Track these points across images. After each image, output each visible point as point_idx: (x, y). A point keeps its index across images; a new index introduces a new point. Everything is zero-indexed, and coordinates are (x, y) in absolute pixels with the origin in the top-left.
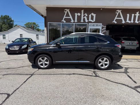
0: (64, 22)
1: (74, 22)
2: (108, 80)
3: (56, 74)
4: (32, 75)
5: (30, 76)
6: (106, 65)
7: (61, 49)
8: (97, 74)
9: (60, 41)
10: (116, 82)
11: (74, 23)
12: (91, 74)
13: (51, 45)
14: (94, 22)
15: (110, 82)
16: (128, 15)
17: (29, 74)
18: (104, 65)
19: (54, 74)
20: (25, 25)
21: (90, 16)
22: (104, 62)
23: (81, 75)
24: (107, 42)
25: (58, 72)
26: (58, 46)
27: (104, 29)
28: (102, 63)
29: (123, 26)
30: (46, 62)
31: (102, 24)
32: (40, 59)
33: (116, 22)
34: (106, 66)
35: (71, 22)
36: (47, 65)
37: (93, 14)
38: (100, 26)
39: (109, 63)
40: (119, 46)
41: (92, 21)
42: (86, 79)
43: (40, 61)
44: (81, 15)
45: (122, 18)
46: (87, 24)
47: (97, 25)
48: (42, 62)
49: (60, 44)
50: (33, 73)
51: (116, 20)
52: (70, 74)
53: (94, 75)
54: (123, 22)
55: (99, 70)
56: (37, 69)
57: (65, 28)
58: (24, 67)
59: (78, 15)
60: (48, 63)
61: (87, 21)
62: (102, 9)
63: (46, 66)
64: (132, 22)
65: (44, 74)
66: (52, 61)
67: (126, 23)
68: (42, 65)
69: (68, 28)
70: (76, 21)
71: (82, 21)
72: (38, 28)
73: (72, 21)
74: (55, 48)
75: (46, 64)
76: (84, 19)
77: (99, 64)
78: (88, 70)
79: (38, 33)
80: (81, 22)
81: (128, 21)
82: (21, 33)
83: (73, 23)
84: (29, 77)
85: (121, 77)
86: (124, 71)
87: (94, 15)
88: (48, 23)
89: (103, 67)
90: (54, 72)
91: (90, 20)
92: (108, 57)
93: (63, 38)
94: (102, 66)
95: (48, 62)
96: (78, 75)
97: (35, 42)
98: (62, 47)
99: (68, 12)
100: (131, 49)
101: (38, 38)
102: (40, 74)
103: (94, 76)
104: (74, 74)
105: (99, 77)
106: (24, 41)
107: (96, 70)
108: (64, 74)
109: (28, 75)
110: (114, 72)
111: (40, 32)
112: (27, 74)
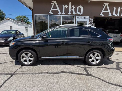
0: (51, 14)
1: (62, 14)
2: (103, 80)
3: (41, 73)
4: (12, 75)
5: (10, 76)
6: (97, 60)
7: (48, 43)
8: (89, 72)
9: (46, 33)
10: (113, 83)
11: (62, 16)
12: (82, 72)
13: (36, 38)
14: (81, 15)
15: (106, 83)
16: (115, 8)
17: (9, 74)
18: (95, 60)
19: (39, 73)
20: (16, 18)
21: (78, 8)
22: (96, 57)
23: (71, 74)
24: (99, 35)
25: (44, 70)
26: (44, 40)
27: (91, 21)
28: (93, 58)
29: (106, 20)
30: (30, 58)
31: (89, 16)
32: (24, 54)
33: (103, 15)
34: (97, 62)
35: (59, 15)
36: (32, 62)
37: (80, 6)
38: (87, 18)
39: (100, 59)
40: (112, 40)
41: (79, 13)
42: (77, 80)
43: (23, 57)
44: (68, 8)
45: (109, 11)
46: (75, 16)
47: (84, 18)
48: (25, 58)
49: (47, 37)
50: (15, 72)
51: (103, 13)
52: (58, 73)
53: (85, 73)
54: (110, 15)
55: (90, 66)
56: (21, 66)
57: (53, 21)
58: (5, 64)
59: (65, 7)
60: (32, 59)
61: (74, 13)
62: (89, 2)
63: (30, 63)
64: (118, 15)
65: (27, 74)
66: (38, 57)
67: (112, 16)
68: (26, 61)
69: (55, 22)
70: (63, 13)
71: (70, 13)
72: (28, 22)
73: (60, 13)
74: (41, 41)
75: (30, 61)
76: (72, 12)
77: (90, 59)
78: (78, 65)
79: (27, 25)
80: (69, 15)
81: (114, 14)
82: (11, 26)
83: (60, 15)
84: (8, 79)
85: (116, 75)
86: (116, 67)
87: (82, 8)
88: (35, 14)
89: (94, 63)
90: (39, 70)
91: (78, 13)
92: (100, 52)
93: (50, 30)
94: (93, 61)
95: (32, 57)
96: (68, 74)
97: (23, 34)
98: (48, 41)
99: (55, 4)
100: (115, 41)
101: (27, 30)
102: (22, 74)
103: (86, 75)
104: (62, 72)
105: (92, 76)
106: (11, 33)
107: (87, 66)
108: (51, 73)
109: (8, 76)
110: (106, 68)
111: (30, 25)
112: (6, 74)
